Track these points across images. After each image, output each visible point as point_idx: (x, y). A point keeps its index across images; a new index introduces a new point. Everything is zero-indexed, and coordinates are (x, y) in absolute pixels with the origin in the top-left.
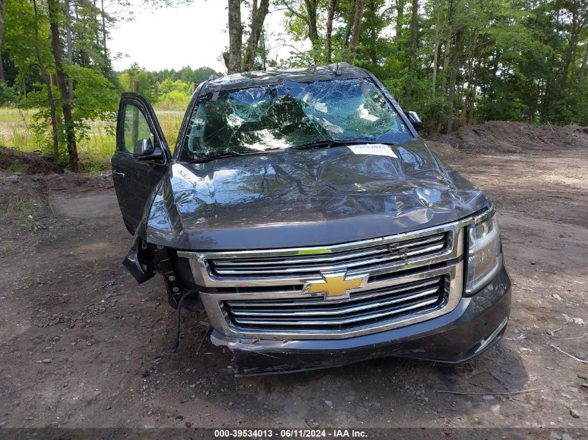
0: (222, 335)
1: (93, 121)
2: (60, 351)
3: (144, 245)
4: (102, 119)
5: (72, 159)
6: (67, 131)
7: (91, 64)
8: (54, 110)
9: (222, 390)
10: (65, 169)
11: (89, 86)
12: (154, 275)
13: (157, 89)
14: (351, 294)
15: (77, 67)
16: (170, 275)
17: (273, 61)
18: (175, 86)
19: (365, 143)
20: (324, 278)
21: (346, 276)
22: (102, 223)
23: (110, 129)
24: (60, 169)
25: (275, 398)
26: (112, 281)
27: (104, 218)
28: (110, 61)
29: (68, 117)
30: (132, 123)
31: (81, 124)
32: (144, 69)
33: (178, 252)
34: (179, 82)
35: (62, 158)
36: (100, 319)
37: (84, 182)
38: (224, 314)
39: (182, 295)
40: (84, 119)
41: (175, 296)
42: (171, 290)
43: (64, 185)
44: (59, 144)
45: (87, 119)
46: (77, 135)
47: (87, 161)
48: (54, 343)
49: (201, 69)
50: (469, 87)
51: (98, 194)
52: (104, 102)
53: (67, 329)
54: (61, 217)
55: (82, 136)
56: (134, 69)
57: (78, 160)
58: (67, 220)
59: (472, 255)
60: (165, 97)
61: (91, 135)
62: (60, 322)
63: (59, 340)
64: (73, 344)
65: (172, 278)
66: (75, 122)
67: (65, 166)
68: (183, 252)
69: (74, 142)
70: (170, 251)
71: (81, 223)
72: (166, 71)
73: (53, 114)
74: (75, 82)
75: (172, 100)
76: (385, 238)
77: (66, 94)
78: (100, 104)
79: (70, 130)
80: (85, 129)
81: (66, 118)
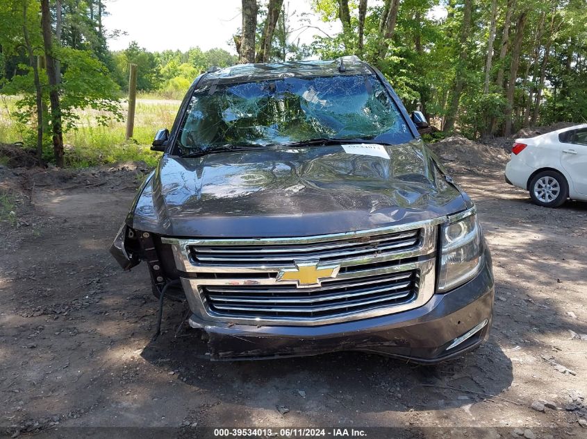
0: (200, 318)
1: (83, 110)
2: (44, 339)
3: (131, 234)
4: (93, 108)
5: (57, 153)
6: (53, 122)
7: (83, 42)
8: (40, 96)
9: (200, 378)
10: (49, 164)
11: (81, 70)
12: (138, 263)
13: (158, 73)
14: (322, 283)
15: (68, 49)
16: (155, 263)
17: (293, 45)
18: (181, 70)
19: (360, 143)
20: (297, 268)
21: (317, 266)
22: (89, 222)
23: (101, 119)
24: (44, 163)
25: (250, 387)
26: (97, 279)
27: (91, 217)
28: (105, 39)
29: (56, 105)
30: (127, 113)
31: (69, 113)
32: (144, 49)
33: (162, 238)
34: (186, 66)
35: (45, 151)
36: (83, 313)
37: (71, 178)
38: (203, 300)
39: (165, 284)
40: (73, 107)
41: (159, 286)
42: (156, 279)
43: (49, 181)
44: (44, 135)
45: (76, 108)
46: (64, 126)
47: (73, 155)
48: (38, 332)
49: (212, 51)
50: (534, 80)
51: (85, 191)
52: (96, 89)
53: (51, 321)
54: (45, 214)
55: (69, 126)
56: (133, 49)
57: (64, 153)
58: (51, 218)
59: (445, 253)
60: (168, 83)
61: (79, 126)
62: (44, 314)
63: (43, 329)
64: (57, 333)
65: (156, 267)
66: (63, 111)
67: (49, 160)
68: (166, 239)
69: (60, 134)
70: (155, 237)
71: (65, 221)
72: (170, 53)
73: (39, 102)
74: (66, 66)
75: (176, 87)
76: (357, 233)
77: (53, 79)
78: (92, 91)
79: (57, 121)
80: (73, 119)
81: (52, 107)
